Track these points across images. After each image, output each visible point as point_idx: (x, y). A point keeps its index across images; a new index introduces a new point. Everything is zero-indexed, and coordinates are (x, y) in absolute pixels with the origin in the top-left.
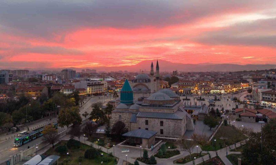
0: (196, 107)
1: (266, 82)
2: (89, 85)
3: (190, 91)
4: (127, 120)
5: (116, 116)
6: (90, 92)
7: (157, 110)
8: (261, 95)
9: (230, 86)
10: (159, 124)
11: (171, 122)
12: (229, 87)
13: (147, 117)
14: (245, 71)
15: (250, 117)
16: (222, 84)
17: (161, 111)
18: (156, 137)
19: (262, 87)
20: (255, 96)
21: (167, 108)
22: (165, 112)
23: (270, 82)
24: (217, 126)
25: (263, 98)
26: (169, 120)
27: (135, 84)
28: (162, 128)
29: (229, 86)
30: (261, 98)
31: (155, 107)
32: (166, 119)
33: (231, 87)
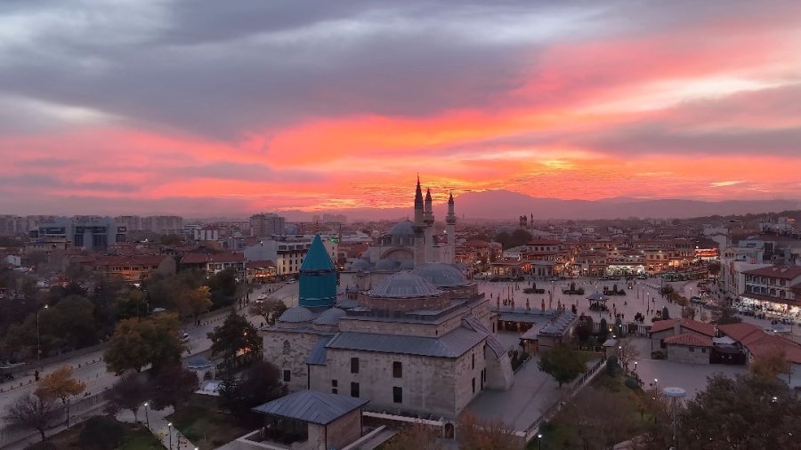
0: (542, 315)
1: (761, 244)
2: (282, 253)
3: (550, 268)
4: (305, 355)
5: (276, 343)
6: (284, 270)
7: (389, 329)
8: (741, 279)
9: (662, 256)
10: (390, 371)
11: (424, 367)
12: (658, 257)
13: (355, 350)
14: (715, 217)
15: (691, 348)
16: (641, 249)
17: (401, 330)
18: (365, 414)
19: (748, 258)
20: (726, 283)
21: (420, 321)
22: (413, 334)
23: (772, 244)
24: (581, 375)
25: (748, 288)
26: (419, 360)
27: (384, 249)
28: (398, 383)
29: (661, 254)
30: (741, 290)
31: (385, 319)
32: (410, 355)
33: (665, 257)
